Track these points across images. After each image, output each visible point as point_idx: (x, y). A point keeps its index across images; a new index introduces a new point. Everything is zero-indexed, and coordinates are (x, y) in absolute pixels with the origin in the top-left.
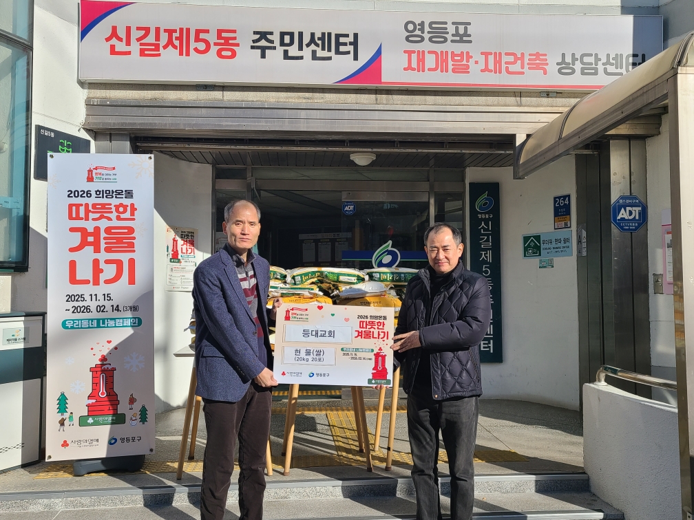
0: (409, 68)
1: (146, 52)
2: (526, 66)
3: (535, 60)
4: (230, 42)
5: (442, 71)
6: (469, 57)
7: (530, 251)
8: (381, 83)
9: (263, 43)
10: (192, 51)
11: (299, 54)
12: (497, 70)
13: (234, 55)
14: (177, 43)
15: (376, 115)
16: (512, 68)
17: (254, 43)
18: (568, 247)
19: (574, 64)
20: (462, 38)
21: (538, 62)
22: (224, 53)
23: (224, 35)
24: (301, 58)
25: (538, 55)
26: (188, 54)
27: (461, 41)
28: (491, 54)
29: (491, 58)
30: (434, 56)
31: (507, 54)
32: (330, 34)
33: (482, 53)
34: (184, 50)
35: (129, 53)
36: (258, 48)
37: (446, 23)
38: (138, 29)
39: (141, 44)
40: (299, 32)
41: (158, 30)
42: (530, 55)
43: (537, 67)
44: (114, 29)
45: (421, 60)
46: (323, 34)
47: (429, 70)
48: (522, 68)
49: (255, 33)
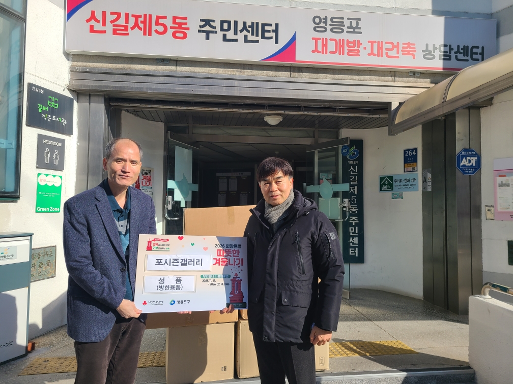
0: (316, 51)
1: (118, 32)
2: (401, 52)
3: (407, 48)
4: (183, 26)
5: (340, 54)
6: (359, 44)
7: (385, 187)
8: (295, 61)
9: (207, 28)
10: (153, 32)
11: (234, 37)
12: (380, 54)
13: (185, 36)
14: (142, 25)
15: (291, 86)
16: (390, 53)
17: (200, 28)
18: (415, 185)
19: (434, 52)
20: (355, 29)
21: (409, 50)
22: (178, 35)
23: (178, 21)
24: (236, 40)
25: (409, 44)
26: (150, 34)
27: (354, 32)
28: (375, 42)
29: (375, 46)
30: (334, 42)
31: (387, 43)
32: (257, 23)
33: (369, 42)
34: (147, 31)
35: (104, 32)
36: (204, 31)
37: (343, 18)
38: (112, 13)
39: (114, 26)
40: (235, 21)
41: (127, 15)
42: (403, 44)
43: (408, 53)
44: (93, 13)
45: (325, 45)
46: (253, 23)
47: (331, 52)
48: (398, 53)
49: (202, 20)
